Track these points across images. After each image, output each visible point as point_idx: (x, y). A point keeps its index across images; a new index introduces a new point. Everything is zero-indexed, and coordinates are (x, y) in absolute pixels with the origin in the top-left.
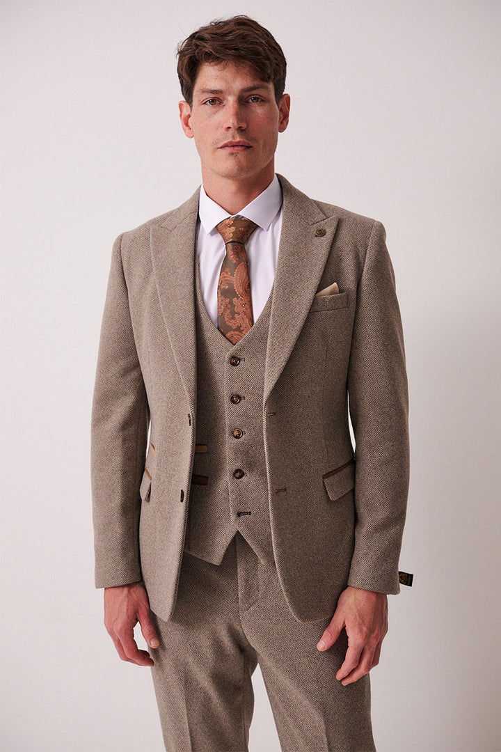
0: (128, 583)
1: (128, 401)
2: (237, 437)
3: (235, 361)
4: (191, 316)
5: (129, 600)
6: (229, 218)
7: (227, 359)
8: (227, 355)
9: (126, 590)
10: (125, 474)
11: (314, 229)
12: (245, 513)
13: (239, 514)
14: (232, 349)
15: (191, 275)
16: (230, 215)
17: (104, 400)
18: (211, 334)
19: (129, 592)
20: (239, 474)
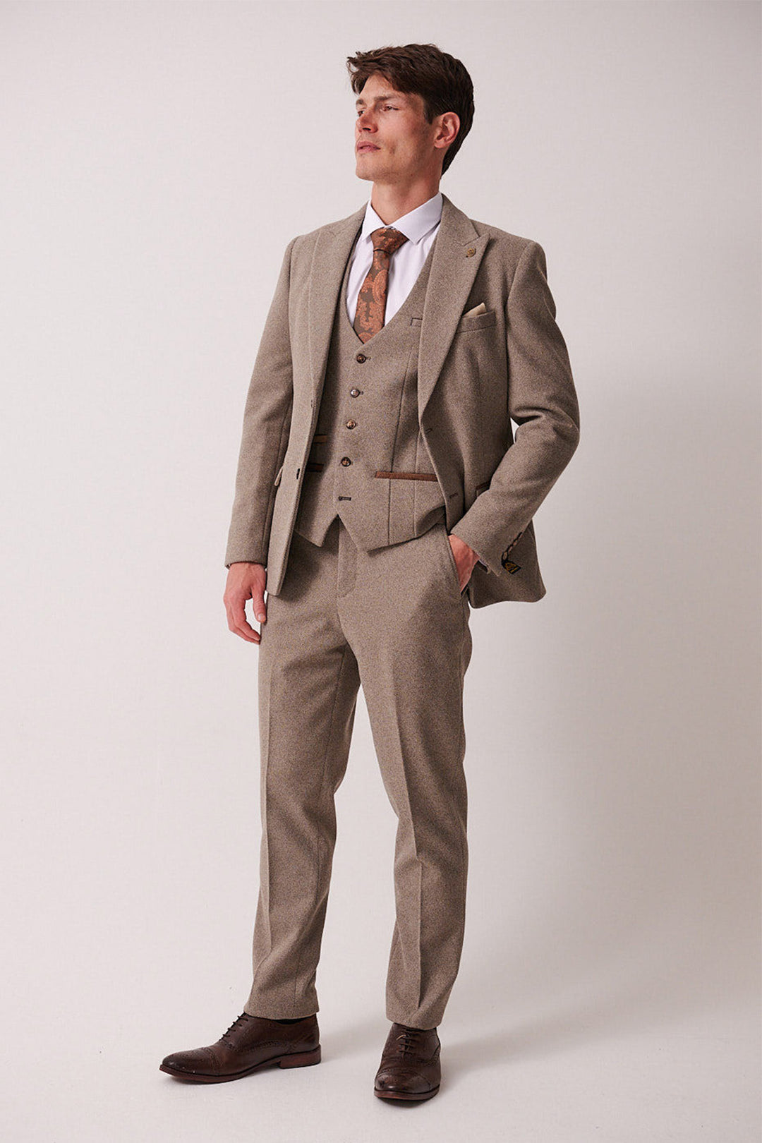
0: (251, 560)
1: (279, 394)
2: (349, 428)
3: (362, 359)
4: (331, 312)
5: (247, 575)
6: (383, 228)
7: (355, 356)
8: (356, 353)
9: (247, 565)
10: (264, 460)
11: (465, 250)
12: (346, 499)
13: (341, 499)
14: (361, 348)
15: (340, 276)
16: (383, 225)
17: (257, 390)
18: (346, 331)
19: (249, 567)
20: (346, 461)
